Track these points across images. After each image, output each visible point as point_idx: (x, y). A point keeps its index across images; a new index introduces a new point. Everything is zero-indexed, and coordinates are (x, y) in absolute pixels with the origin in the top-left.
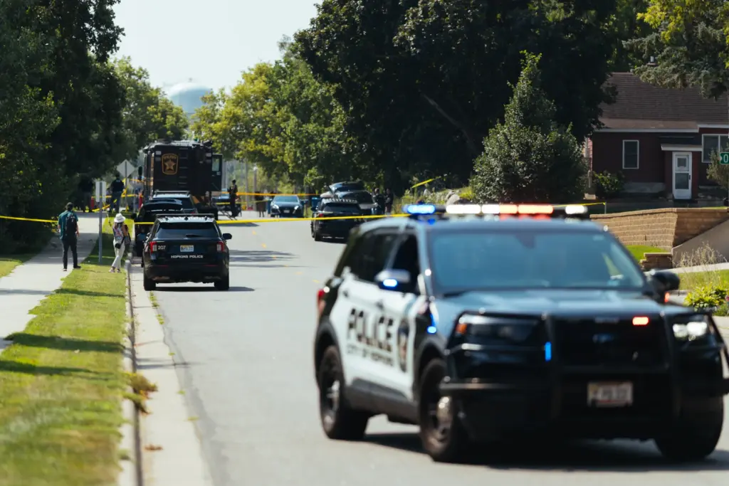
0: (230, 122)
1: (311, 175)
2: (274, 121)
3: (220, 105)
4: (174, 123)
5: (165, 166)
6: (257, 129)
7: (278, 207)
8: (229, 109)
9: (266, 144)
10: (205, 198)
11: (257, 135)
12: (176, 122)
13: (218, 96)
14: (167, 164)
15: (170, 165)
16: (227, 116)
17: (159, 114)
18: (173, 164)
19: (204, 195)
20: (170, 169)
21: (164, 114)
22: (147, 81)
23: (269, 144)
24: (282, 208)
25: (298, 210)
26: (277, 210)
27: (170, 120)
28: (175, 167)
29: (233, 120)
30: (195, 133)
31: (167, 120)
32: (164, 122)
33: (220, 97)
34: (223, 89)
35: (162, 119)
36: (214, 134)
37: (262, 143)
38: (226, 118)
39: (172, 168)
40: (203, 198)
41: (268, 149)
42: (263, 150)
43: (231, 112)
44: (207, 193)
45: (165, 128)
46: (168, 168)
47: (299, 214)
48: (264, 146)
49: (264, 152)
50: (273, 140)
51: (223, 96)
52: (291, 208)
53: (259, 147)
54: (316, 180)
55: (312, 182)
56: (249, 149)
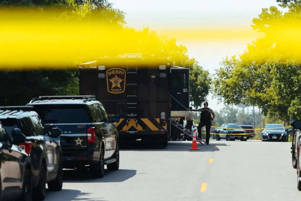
0: (238, 78)
1: (294, 105)
2: (268, 77)
3: (232, 67)
4: (203, 81)
5: (111, 84)
6: (257, 82)
7: (267, 134)
8: (238, 68)
9: (263, 92)
10: (161, 120)
11: (257, 86)
12: (204, 81)
13: (231, 61)
14: (112, 81)
15: (116, 82)
16: (236, 73)
17: (193, 75)
18: (121, 81)
19: (159, 116)
20: (116, 87)
21: (196, 75)
22: (185, 54)
23: (265, 92)
24: (271, 135)
25: (284, 135)
26: (267, 136)
27: (200, 78)
28: (122, 84)
29: (240, 77)
30: (215, 86)
31: (198, 78)
32: (196, 80)
33: (232, 62)
34: (235, 57)
35: (195, 78)
36: (227, 86)
37: (260, 91)
38: (236, 75)
39: (119, 86)
40: (158, 120)
41: (265, 96)
42: (261, 97)
43: (239, 71)
44: (163, 114)
45: (197, 83)
46: (113, 86)
47: (284, 139)
48: (261, 94)
49: (262, 98)
50: (268, 90)
51: (234, 61)
52: (278, 135)
53: (258, 94)
54: (298, 108)
55: (295, 111)
56: (251, 95)
